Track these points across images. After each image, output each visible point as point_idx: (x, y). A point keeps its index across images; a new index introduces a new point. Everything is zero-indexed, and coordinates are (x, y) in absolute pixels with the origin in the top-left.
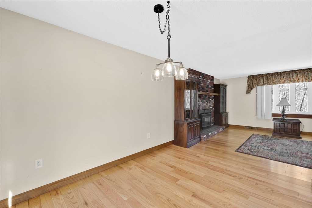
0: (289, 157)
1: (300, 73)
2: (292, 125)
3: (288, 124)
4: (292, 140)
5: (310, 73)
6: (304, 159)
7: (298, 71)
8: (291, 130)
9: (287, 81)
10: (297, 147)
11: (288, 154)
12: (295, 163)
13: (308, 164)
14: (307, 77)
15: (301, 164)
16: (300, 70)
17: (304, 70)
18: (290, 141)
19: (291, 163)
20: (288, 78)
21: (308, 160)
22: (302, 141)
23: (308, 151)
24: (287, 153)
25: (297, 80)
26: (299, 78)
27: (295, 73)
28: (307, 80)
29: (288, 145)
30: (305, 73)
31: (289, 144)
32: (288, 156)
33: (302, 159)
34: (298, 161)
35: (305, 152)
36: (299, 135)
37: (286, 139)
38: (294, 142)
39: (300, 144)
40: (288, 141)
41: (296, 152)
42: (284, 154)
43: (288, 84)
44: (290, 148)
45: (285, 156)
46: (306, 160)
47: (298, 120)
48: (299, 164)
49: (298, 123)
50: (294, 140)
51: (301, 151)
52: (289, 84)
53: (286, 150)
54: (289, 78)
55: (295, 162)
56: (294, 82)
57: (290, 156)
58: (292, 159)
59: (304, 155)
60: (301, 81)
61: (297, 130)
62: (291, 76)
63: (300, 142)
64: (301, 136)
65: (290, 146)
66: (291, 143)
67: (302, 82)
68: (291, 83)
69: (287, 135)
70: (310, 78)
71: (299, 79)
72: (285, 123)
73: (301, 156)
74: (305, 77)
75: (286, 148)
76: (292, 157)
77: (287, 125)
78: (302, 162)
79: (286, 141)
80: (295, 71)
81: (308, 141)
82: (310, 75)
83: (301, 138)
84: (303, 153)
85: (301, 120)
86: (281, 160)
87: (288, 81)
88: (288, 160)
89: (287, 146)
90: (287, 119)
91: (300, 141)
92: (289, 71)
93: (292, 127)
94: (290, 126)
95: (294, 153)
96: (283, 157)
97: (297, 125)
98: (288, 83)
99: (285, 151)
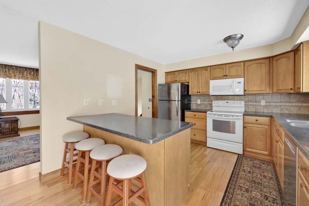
0: (12, 161)
1: (16, 69)
2: (10, 123)
3: (5, 123)
4: (11, 140)
5: (26, 72)
6: (26, 156)
7: (14, 67)
8: (9, 129)
9: (2, 75)
10: (17, 146)
11: (10, 158)
12: (20, 165)
13: (31, 160)
14: (23, 75)
15: (26, 163)
16: (16, 66)
17: (20, 67)
18: (9, 142)
19: (15, 166)
20: (3, 72)
21: (30, 155)
22: (21, 138)
23: (28, 146)
24: (9, 156)
25: (13, 76)
26: (16, 74)
27: (12, 68)
28: (23, 78)
29: (7, 147)
30: (21, 71)
31: (8, 145)
32: (10, 160)
33: (25, 156)
34: (22, 161)
35: (26, 149)
36: (17, 133)
37: (4, 140)
38: (14, 141)
39: (19, 142)
40: (6, 143)
41: (18, 152)
42: (5, 160)
43: (3, 79)
44: (11, 150)
45: (7, 162)
46: (28, 156)
47: (16, 117)
48: (23, 164)
49: (17, 121)
50: (13, 139)
51: (22, 149)
52: (5, 79)
53: (6, 153)
54: (5, 72)
55: (18, 163)
56: (11, 77)
57: (12, 159)
58: (15, 162)
59: (26, 152)
60: (17, 78)
61: (15, 128)
62: (7, 70)
63: (19, 140)
64: (19, 133)
65: (10, 147)
66: (10, 144)
67: (19, 79)
68: (7, 78)
69: (4, 136)
70: (26, 77)
71: (15, 76)
72: (2, 123)
73: (23, 154)
74: (22, 75)
75: (6, 152)
76: (14, 160)
77: (4, 125)
78: (26, 160)
79: (4, 143)
80: (12, 66)
81: (26, 137)
82: (26, 74)
83: (19, 135)
84: (24, 150)
85: (18, 117)
86: (3, 170)
87: (4, 76)
88: (11, 165)
89: (7, 149)
90: (3, 118)
91: (19, 138)
92: (5, 65)
93: (10, 126)
94: (7, 125)
95: (16, 154)
96: (5, 165)
97: (15, 122)
98: (4, 77)
99: (5, 156)
